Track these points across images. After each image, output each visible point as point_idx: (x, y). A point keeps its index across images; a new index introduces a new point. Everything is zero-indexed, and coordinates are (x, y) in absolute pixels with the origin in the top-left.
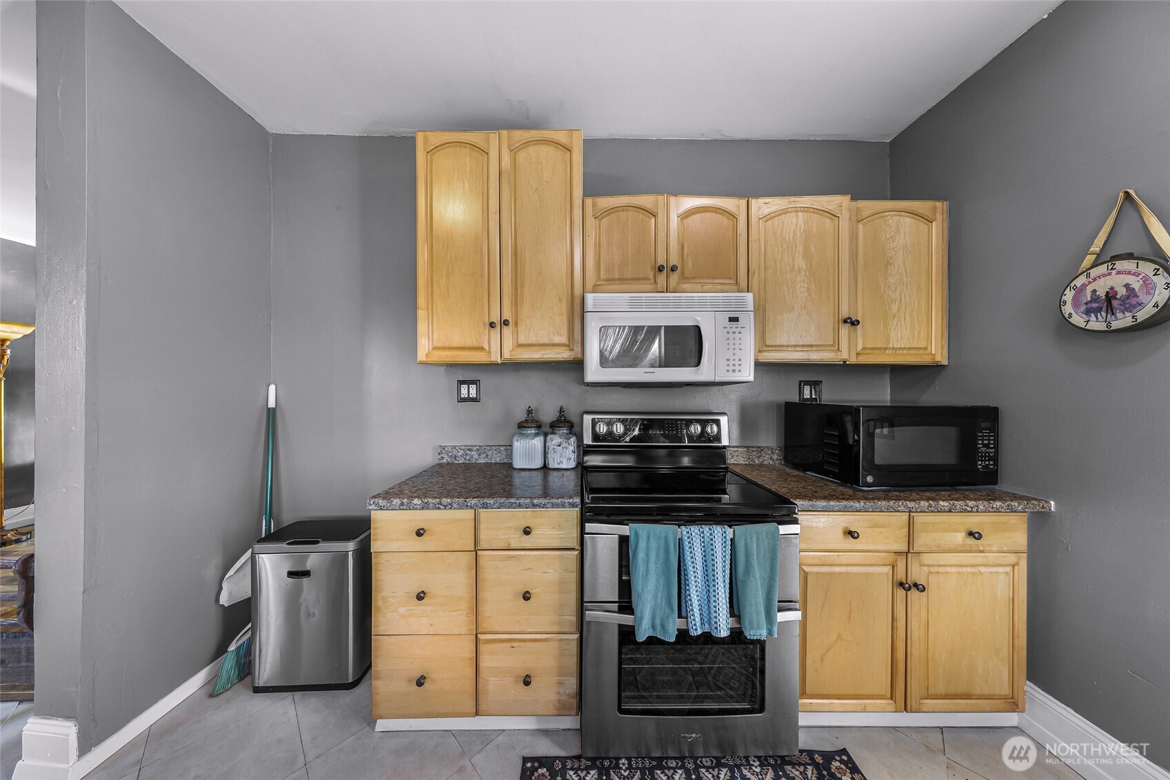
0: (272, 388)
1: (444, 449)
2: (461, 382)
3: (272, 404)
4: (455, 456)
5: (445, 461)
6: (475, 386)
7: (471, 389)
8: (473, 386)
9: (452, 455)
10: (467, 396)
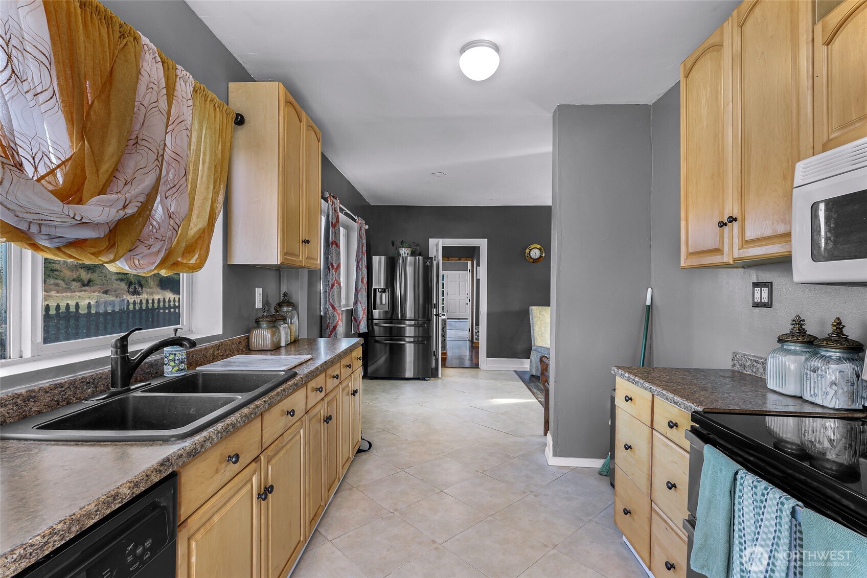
0: (650, 290)
1: (736, 356)
2: (756, 285)
3: (648, 303)
4: (744, 366)
5: (736, 368)
6: (767, 289)
7: (763, 292)
8: (765, 289)
9: (741, 364)
10: (759, 301)
